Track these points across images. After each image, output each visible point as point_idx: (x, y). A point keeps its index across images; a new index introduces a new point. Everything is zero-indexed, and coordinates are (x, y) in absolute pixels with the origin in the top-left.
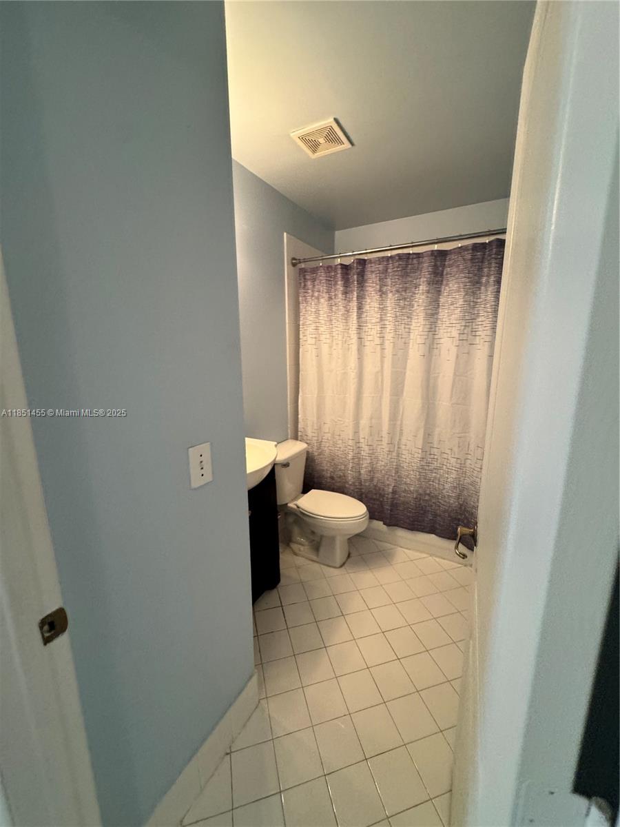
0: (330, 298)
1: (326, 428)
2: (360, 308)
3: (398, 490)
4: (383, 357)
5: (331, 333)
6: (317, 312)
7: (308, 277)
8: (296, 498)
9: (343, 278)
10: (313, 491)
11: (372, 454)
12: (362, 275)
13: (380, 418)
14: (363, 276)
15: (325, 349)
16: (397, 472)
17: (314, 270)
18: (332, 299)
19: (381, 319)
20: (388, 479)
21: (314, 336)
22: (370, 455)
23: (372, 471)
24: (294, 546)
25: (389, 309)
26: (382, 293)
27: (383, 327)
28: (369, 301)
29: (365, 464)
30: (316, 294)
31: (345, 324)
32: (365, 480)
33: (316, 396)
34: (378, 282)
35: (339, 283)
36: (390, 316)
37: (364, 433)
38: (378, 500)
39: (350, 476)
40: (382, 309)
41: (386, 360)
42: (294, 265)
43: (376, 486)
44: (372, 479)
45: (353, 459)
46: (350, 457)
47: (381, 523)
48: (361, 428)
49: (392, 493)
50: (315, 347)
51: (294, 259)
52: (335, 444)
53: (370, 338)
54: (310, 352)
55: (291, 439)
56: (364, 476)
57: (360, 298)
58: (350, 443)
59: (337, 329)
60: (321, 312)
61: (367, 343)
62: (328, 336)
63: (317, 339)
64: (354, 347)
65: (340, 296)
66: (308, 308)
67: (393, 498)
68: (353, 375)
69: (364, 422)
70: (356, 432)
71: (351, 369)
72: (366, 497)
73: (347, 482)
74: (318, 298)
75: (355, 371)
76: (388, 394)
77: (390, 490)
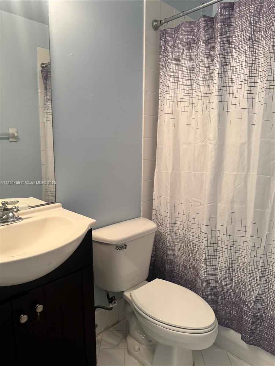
0: (191, 59)
1: (180, 209)
2: (224, 64)
3: (264, 300)
4: (251, 124)
5: (191, 99)
6: (176, 76)
7: (169, 39)
8: (136, 286)
9: (206, 32)
10: (157, 280)
11: (233, 246)
12: (228, 22)
13: (244, 201)
14: (229, 24)
15: (183, 118)
16: (263, 276)
17: (176, 30)
18: (193, 60)
19: (251, 76)
20: (250, 282)
21: (171, 104)
22: (230, 248)
23: (231, 268)
24: (131, 341)
25: (262, 61)
26: (253, 41)
27: (253, 86)
28: (235, 54)
29: (223, 257)
30: (176, 56)
31: (206, 87)
32: (221, 277)
33: (170, 171)
34: (248, 28)
35: (202, 39)
36: (262, 71)
37: (222, 220)
38: (238, 306)
39: (203, 269)
40: (253, 63)
41: (255, 128)
42: (156, 28)
43: (235, 287)
44: (230, 278)
45: (207, 249)
46: (204, 246)
47: (239, 336)
48: (218, 214)
49: (255, 302)
50: (172, 116)
51: (155, 21)
52: (190, 228)
53: (235, 101)
54: (166, 122)
55: (143, 217)
56: (221, 272)
57: (225, 52)
58: (204, 229)
59: (197, 94)
60: (181, 76)
61: (231, 108)
62: (187, 104)
63: (175, 108)
64: (214, 113)
65: (202, 54)
66: (168, 73)
67: (256, 310)
68: (211, 147)
69: (223, 206)
70: (212, 217)
71: (209, 140)
72: (223, 298)
73: (198, 276)
74: (178, 61)
75: (213, 142)
76: (255, 173)
77: (253, 298)
